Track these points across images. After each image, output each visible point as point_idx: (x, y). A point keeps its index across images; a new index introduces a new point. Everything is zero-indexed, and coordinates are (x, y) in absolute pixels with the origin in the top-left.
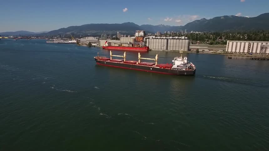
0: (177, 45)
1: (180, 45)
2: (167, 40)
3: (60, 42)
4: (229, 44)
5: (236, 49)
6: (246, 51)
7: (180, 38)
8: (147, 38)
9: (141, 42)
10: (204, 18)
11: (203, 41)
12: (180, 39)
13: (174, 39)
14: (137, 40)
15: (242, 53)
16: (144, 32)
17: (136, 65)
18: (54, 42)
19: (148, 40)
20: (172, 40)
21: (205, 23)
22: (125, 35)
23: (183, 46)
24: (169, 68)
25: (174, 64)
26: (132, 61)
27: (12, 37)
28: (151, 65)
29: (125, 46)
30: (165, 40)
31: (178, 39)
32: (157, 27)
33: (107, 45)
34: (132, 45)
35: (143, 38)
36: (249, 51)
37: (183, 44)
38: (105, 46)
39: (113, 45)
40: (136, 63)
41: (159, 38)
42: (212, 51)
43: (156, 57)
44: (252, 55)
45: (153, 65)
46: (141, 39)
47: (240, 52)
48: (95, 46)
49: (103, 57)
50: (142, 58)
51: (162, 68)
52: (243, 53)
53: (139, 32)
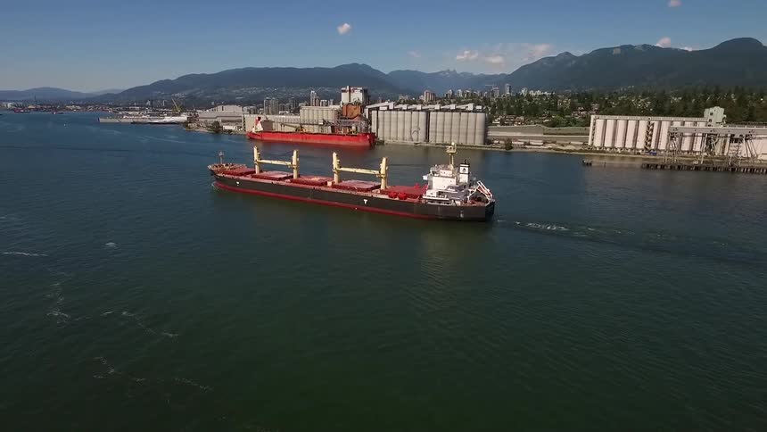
0: (455, 128)
1: (463, 127)
2: (428, 112)
3: (140, 120)
4: (594, 124)
5: (614, 139)
6: (641, 145)
7: (463, 107)
8: (374, 109)
9: (356, 120)
10: (567, 53)
11: (535, 116)
12: (464, 111)
13: (447, 110)
14: (345, 114)
15: (629, 151)
16: (365, 92)
17: (323, 188)
18: (123, 121)
19: (374, 113)
20: (439, 113)
21: (569, 65)
22: (332, 100)
23: (471, 130)
24: (415, 197)
25: (430, 188)
26: (317, 176)
27: (9, 105)
28: (367, 190)
29: (311, 131)
30: (421, 113)
31: (456, 110)
32: (434, 77)
33: (260, 128)
34: (333, 128)
35: (363, 108)
36: (650, 145)
37: (471, 127)
38: (254, 130)
39: (278, 128)
40: (326, 183)
41: (405, 107)
42: (549, 146)
43: (383, 166)
44: (655, 154)
45: (372, 189)
46: (357, 112)
47: (624, 147)
48: (230, 131)
49: (236, 165)
50: (343, 169)
51: (397, 199)
52: (632, 149)
53: (350, 91)
